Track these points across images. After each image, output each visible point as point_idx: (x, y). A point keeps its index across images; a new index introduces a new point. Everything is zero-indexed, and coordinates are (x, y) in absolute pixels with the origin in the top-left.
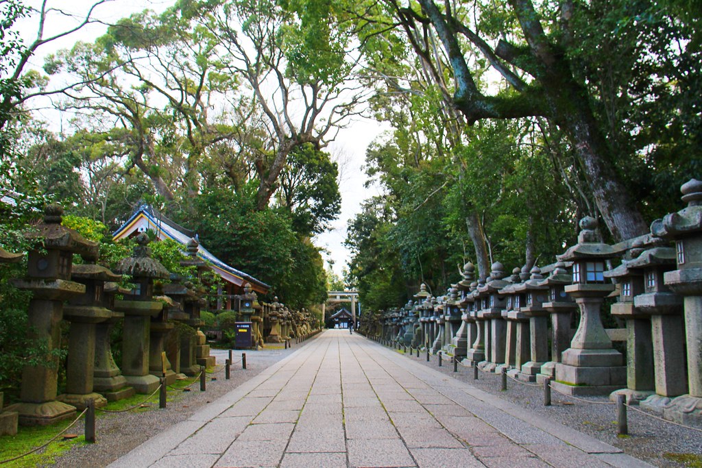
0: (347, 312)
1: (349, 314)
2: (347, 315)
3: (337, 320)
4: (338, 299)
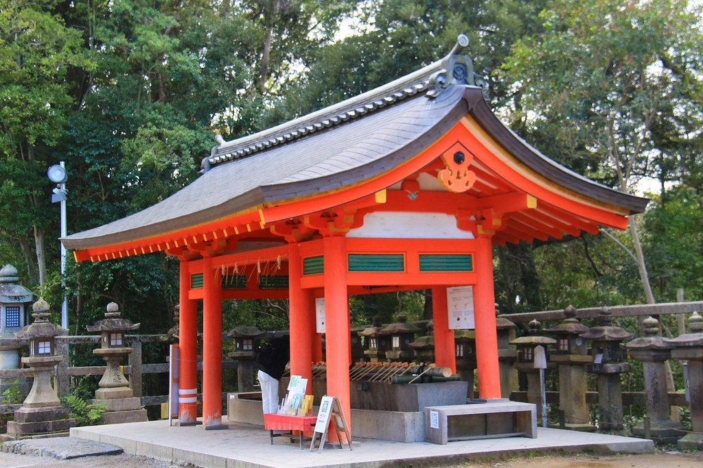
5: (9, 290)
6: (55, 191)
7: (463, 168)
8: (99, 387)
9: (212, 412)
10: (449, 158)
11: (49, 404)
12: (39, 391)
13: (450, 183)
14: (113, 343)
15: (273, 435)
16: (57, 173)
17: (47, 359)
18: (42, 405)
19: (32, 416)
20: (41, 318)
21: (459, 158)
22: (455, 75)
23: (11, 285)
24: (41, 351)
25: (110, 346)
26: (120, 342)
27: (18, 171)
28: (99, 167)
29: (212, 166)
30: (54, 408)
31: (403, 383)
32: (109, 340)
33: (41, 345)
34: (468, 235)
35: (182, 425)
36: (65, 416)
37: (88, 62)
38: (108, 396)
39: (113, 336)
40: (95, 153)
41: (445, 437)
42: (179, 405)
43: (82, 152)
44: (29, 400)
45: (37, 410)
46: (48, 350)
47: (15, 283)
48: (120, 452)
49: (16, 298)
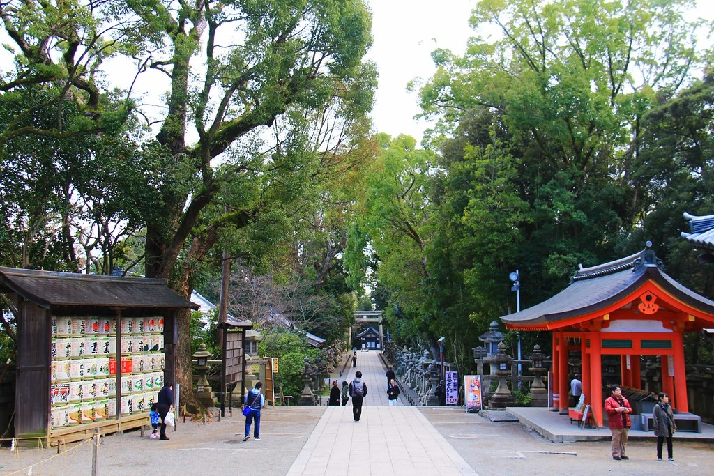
0: (375, 331)
1: (377, 333)
2: (375, 334)
3: (364, 339)
4: (365, 319)
5: (494, 334)
6: (514, 284)
7: (652, 303)
8: (531, 387)
9: (563, 406)
10: (643, 298)
11: (506, 394)
12: (501, 387)
13: (644, 310)
14: (537, 366)
15: (572, 420)
16: (513, 277)
17: (504, 372)
18: (502, 394)
19: (497, 399)
20: (501, 352)
21: (648, 298)
22: (646, 259)
23: (495, 332)
24: (501, 368)
25: (535, 367)
26: (540, 365)
27: (497, 274)
28: (535, 272)
29: (575, 280)
30: (507, 396)
31: (638, 401)
32: (535, 364)
33: (501, 365)
34: (670, 331)
35: (554, 411)
36: (513, 401)
37: (529, 219)
38: (534, 392)
39: (537, 362)
40: (532, 265)
41: (647, 429)
42: (553, 401)
43: (527, 265)
44: (497, 392)
45: (499, 396)
46: (505, 368)
47: (497, 330)
48: (518, 421)
49: (496, 338)
